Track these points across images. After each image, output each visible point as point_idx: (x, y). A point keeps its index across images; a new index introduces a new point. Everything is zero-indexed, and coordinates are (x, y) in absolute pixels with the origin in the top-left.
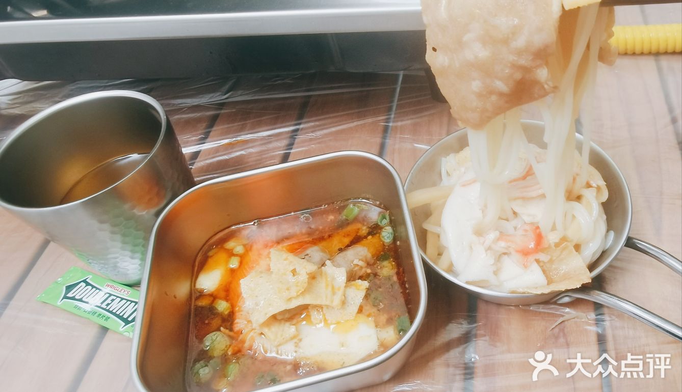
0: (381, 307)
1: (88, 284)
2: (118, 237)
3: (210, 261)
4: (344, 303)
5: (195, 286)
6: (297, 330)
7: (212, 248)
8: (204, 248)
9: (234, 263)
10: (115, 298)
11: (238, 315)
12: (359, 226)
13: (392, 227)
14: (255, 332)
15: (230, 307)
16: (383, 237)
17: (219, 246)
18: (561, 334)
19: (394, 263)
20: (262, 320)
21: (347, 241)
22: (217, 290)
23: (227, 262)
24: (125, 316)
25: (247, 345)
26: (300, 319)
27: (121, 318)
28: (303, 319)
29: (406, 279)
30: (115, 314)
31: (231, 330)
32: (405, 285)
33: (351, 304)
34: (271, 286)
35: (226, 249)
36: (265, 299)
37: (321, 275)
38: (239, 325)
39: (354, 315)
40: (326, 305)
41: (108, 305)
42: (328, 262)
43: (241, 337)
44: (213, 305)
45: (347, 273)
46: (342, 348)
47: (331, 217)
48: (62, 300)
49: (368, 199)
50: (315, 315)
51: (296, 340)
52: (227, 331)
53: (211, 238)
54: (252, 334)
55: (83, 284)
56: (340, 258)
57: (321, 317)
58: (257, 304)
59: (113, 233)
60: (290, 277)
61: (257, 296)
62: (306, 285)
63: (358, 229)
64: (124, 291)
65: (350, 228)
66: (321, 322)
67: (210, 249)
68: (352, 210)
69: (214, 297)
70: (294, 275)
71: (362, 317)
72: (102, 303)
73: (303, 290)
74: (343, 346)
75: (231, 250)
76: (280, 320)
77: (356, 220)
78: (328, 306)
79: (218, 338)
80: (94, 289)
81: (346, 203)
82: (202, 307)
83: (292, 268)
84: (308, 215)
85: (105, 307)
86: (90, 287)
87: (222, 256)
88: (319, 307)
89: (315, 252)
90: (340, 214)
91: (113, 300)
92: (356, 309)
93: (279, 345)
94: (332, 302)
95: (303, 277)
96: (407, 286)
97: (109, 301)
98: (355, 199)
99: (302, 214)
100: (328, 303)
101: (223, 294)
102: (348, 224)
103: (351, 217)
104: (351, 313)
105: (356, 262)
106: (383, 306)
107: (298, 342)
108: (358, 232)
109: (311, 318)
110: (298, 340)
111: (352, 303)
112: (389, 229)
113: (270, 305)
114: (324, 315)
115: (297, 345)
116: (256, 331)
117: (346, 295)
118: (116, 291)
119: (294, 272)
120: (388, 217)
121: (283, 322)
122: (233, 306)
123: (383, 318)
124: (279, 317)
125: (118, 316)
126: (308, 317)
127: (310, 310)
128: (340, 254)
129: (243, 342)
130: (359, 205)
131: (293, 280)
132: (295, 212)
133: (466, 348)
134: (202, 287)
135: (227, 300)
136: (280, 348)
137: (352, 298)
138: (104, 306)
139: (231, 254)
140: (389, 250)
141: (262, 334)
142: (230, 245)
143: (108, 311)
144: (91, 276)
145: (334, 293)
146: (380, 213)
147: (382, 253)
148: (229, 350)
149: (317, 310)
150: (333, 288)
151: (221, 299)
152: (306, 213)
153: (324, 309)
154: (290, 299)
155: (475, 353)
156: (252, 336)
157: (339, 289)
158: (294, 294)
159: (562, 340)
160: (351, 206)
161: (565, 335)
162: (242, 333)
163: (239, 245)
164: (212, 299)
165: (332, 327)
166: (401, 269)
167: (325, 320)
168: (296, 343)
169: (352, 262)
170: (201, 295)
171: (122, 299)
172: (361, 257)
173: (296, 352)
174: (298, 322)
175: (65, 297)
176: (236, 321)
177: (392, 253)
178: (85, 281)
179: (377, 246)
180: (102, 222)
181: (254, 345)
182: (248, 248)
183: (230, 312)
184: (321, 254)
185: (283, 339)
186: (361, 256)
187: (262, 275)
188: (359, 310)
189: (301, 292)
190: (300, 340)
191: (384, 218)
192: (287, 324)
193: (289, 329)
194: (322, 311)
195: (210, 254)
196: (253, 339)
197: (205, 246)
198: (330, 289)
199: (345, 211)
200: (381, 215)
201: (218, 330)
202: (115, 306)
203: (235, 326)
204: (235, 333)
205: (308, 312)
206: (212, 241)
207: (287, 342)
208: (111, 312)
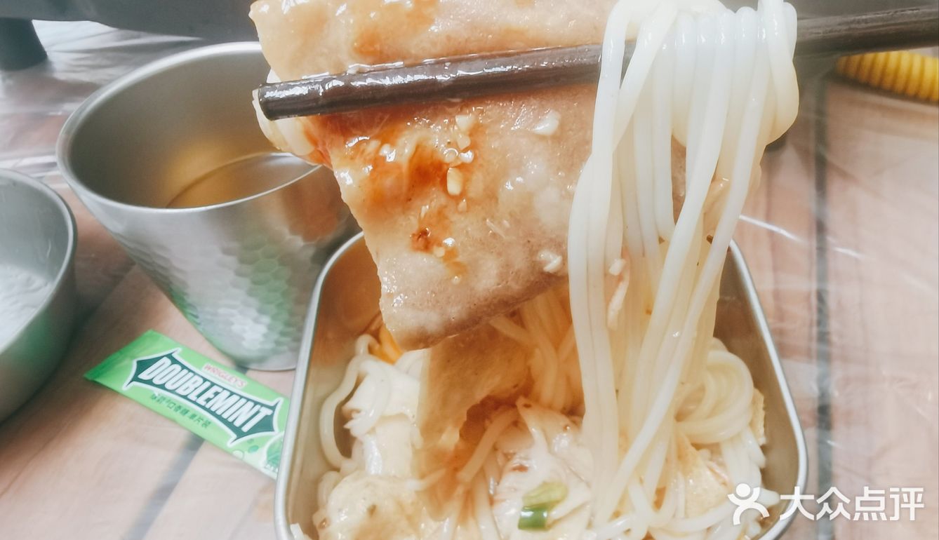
1: (174, 361)
2: (246, 282)
10: (219, 390)
24: (237, 424)
27: (230, 425)
30: (219, 417)
41: (208, 400)
48: (131, 382)
55: (168, 361)
59: (239, 274)
64: (236, 381)
72: (199, 396)
80: (185, 371)
85: (203, 403)
86: (178, 367)
91: (216, 394)
97: (209, 394)
118: (222, 379)
125: (225, 421)
138: (201, 401)
143: (208, 410)
144: (180, 349)
171: (232, 394)
175: (136, 379)
178: (170, 356)
180: (227, 252)
202: (219, 404)
208: (213, 413)
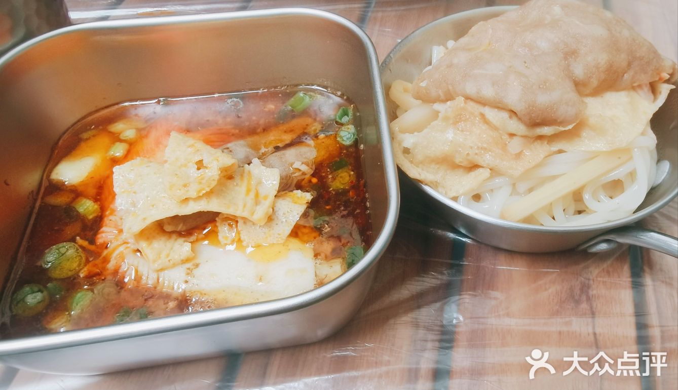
0: (326, 231)
3: (83, 145)
4: (270, 219)
5: (49, 176)
6: (193, 250)
7: (88, 127)
8: (76, 126)
9: (118, 150)
11: (106, 220)
12: (309, 120)
13: (356, 127)
14: (127, 248)
15: (99, 209)
16: (341, 137)
17: (101, 127)
18: (584, 298)
19: (352, 173)
20: (138, 227)
21: (288, 138)
22: (84, 184)
23: (108, 149)
25: (111, 266)
26: (201, 236)
28: (207, 236)
29: (367, 195)
31: (92, 241)
32: (365, 203)
33: (282, 222)
34: (160, 180)
35: (110, 132)
36: (148, 197)
37: (242, 175)
38: (103, 235)
39: (285, 238)
40: (243, 218)
42: (256, 161)
43: (105, 252)
44: (73, 205)
45: (282, 178)
46: (260, 283)
47: (271, 106)
49: (326, 87)
50: (224, 231)
51: (189, 265)
52: (85, 243)
53: (90, 114)
54: (121, 249)
56: (274, 158)
57: (234, 234)
58: (134, 205)
60: (193, 171)
61: (134, 193)
62: (214, 184)
63: (307, 125)
65: (295, 123)
66: (232, 243)
67: (86, 128)
68: (303, 99)
69: (76, 193)
70: (198, 169)
71: (295, 243)
73: (208, 189)
74: (261, 280)
75: (118, 133)
76: (171, 233)
77: (305, 113)
78: (245, 220)
79: (70, 251)
81: (295, 89)
82: (54, 207)
83: (197, 159)
84: (238, 100)
87: (103, 140)
88: (232, 220)
89: (240, 148)
90: (284, 103)
92: (288, 229)
93: (162, 270)
94: (253, 214)
95: (213, 172)
96: (368, 204)
98: (308, 85)
99: (230, 97)
100: (245, 214)
101: (92, 191)
102: (294, 117)
103: (300, 108)
104: (279, 234)
105: (297, 165)
106: (329, 229)
107: (192, 267)
108: (305, 129)
109: (218, 236)
110: (194, 265)
111: (284, 220)
112: (352, 128)
113: (153, 206)
114: (238, 233)
115: (189, 272)
116: (129, 245)
117: (275, 208)
119: (200, 165)
120: (351, 113)
121: (174, 236)
122: (103, 209)
123: (328, 247)
124: (168, 228)
126: (214, 233)
127: (218, 224)
128: (276, 153)
129: (106, 260)
130: (312, 93)
131: (196, 175)
132: (219, 93)
133: (445, 304)
134: (61, 178)
135: (96, 200)
136: (162, 274)
137: (284, 214)
139: (116, 138)
140: (348, 155)
141: (138, 251)
142: (117, 127)
145: (257, 202)
146: (340, 106)
147: (336, 159)
148: (82, 271)
149: (229, 225)
150: (257, 195)
151: (87, 197)
152: (236, 97)
153: (239, 224)
154: (187, 200)
155: (459, 311)
156: (122, 253)
157: (266, 198)
158: (194, 194)
159: (584, 306)
160: (301, 94)
161: (589, 299)
162: (106, 247)
163: (131, 129)
164: (73, 195)
165: (250, 249)
166: (362, 182)
167: (240, 241)
168: (189, 269)
169: (292, 164)
170: (57, 188)
172: (305, 160)
173: (186, 282)
174: (197, 240)
176: (104, 229)
177: (352, 161)
179: (331, 149)
181: (123, 267)
182: (143, 133)
183: (96, 217)
184: (248, 150)
185: (169, 261)
186: (306, 158)
187: (151, 164)
188: (292, 231)
189: (204, 192)
190: (197, 266)
191: (345, 113)
192: (181, 240)
193: (182, 247)
194: (237, 226)
195: (85, 136)
196: (122, 258)
197: (79, 123)
198: (252, 195)
199: (292, 99)
200: (341, 111)
201: (73, 240)
203: (99, 236)
204: (97, 247)
205: (216, 226)
206: (90, 118)
207: (174, 265)
